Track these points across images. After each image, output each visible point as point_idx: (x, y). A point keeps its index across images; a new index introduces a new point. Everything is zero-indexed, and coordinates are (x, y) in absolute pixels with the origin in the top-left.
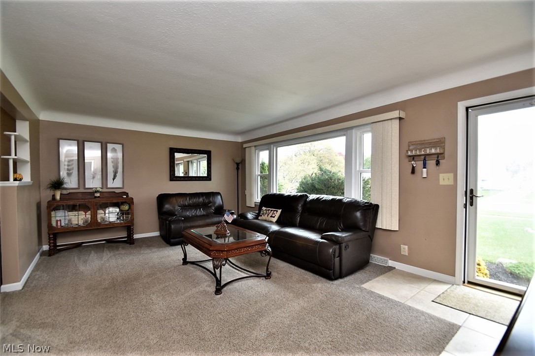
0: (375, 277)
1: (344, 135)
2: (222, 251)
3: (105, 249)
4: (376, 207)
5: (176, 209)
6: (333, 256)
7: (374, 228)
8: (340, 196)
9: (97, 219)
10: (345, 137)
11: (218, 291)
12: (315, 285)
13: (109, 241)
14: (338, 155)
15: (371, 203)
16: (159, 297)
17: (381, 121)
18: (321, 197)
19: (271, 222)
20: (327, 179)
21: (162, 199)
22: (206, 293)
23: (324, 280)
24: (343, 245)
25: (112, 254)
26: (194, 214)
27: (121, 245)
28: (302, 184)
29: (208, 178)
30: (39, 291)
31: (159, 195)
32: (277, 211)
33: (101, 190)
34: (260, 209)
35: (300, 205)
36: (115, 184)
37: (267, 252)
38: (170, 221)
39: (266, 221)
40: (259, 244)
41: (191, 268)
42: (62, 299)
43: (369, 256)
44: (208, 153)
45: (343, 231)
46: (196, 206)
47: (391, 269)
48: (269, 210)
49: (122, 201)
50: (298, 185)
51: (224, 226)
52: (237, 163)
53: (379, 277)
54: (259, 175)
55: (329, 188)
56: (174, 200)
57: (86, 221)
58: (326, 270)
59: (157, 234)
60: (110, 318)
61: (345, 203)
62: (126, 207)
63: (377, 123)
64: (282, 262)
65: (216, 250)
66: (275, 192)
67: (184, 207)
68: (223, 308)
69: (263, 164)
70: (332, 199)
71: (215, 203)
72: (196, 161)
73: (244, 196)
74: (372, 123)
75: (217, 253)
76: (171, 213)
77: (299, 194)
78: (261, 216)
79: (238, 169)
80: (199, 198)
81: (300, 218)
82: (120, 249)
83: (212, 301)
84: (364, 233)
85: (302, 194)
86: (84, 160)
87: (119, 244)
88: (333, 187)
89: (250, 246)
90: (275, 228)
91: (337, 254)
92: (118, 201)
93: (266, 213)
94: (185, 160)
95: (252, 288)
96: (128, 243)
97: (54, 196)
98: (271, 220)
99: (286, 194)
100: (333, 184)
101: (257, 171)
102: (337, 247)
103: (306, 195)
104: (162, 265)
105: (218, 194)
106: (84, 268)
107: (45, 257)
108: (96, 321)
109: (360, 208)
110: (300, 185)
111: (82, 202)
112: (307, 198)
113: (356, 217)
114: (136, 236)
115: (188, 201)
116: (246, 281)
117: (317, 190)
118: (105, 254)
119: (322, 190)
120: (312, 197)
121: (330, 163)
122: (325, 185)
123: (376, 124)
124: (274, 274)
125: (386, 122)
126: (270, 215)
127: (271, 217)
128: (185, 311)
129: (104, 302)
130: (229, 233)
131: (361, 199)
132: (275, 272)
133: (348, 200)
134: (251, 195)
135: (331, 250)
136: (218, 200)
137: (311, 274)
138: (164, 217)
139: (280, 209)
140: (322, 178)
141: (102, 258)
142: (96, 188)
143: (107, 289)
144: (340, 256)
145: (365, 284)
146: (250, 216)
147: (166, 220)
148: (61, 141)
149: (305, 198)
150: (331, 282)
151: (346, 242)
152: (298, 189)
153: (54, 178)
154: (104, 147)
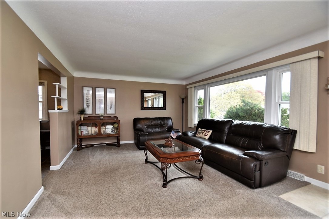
0: (291, 190)
1: (265, 75)
2: (168, 158)
3: (105, 149)
4: (294, 132)
5: (144, 127)
6: (254, 170)
7: (291, 150)
8: (260, 122)
9: (101, 132)
10: (265, 76)
11: (165, 185)
12: (238, 190)
13: (107, 144)
14: (257, 92)
15: (289, 129)
16: (128, 184)
17: (299, 61)
18: (244, 123)
19: (204, 139)
20: (249, 109)
21: (136, 121)
22: (157, 185)
23: (245, 187)
24: (264, 162)
25: (108, 152)
26: (154, 131)
27: (114, 147)
28: (228, 113)
29: (164, 108)
30: (67, 171)
31: (134, 119)
32: (209, 131)
33: (103, 115)
34: (197, 130)
35: (227, 128)
36: (111, 111)
37: (200, 161)
38: (139, 135)
39: (201, 138)
40: (194, 155)
41: (149, 166)
42: (77, 178)
43: (287, 171)
44: (164, 93)
45: (263, 150)
46: (156, 126)
47: (306, 184)
48: (203, 130)
49: (114, 122)
50: (225, 113)
51: (171, 141)
52: (182, 99)
53: (295, 190)
54: (197, 106)
55: (250, 115)
56: (142, 122)
57: (96, 132)
58: (247, 180)
59: (133, 142)
60: (98, 194)
61: (265, 128)
62: (116, 125)
63: (296, 63)
64: (212, 168)
65: (164, 158)
66: (208, 118)
67: (149, 126)
68: (167, 199)
69: (200, 99)
70: (254, 125)
71: (167, 124)
72: (158, 98)
73: (187, 120)
74: (291, 63)
75: (165, 160)
76: (141, 130)
77: (226, 120)
78: (198, 134)
79: (183, 102)
80: (158, 121)
81: (226, 138)
82: (112, 149)
83: (160, 192)
84: (283, 153)
85: (228, 120)
86: (95, 98)
87: (112, 146)
88: (254, 115)
89: (188, 156)
90: (207, 143)
91: (258, 168)
92: (112, 122)
93: (201, 132)
94: (152, 98)
95: (188, 186)
96: (117, 146)
97: (80, 118)
98: (205, 138)
99: (216, 119)
100: (254, 112)
101: (196, 104)
102: (258, 163)
103: (231, 121)
104: (133, 162)
105: (170, 118)
106: (92, 160)
107: (75, 151)
108: (90, 195)
109: (279, 133)
110: (227, 113)
111: (94, 122)
112: (232, 123)
113: (275, 140)
114: (121, 142)
115: (151, 123)
116: (185, 180)
117: (240, 117)
118: (104, 152)
119: (245, 117)
120: (236, 122)
121: (251, 97)
122: (247, 113)
123: (294, 64)
124: (205, 177)
125: (305, 62)
126: (204, 134)
127: (205, 135)
128: (142, 197)
129: (98, 183)
130: (174, 145)
131: (280, 125)
132: (206, 175)
133: (267, 125)
134: (192, 120)
135: (253, 165)
136: (170, 123)
137: (235, 181)
138: (136, 132)
139: (211, 130)
140: (245, 108)
141: (102, 154)
142: (101, 114)
143: (100, 174)
144: (260, 170)
145: (283, 195)
146: (190, 134)
147: (138, 134)
148: (84, 88)
149: (231, 123)
150: (252, 190)
151: (266, 160)
152: (225, 116)
153: (80, 109)
154: (105, 90)
